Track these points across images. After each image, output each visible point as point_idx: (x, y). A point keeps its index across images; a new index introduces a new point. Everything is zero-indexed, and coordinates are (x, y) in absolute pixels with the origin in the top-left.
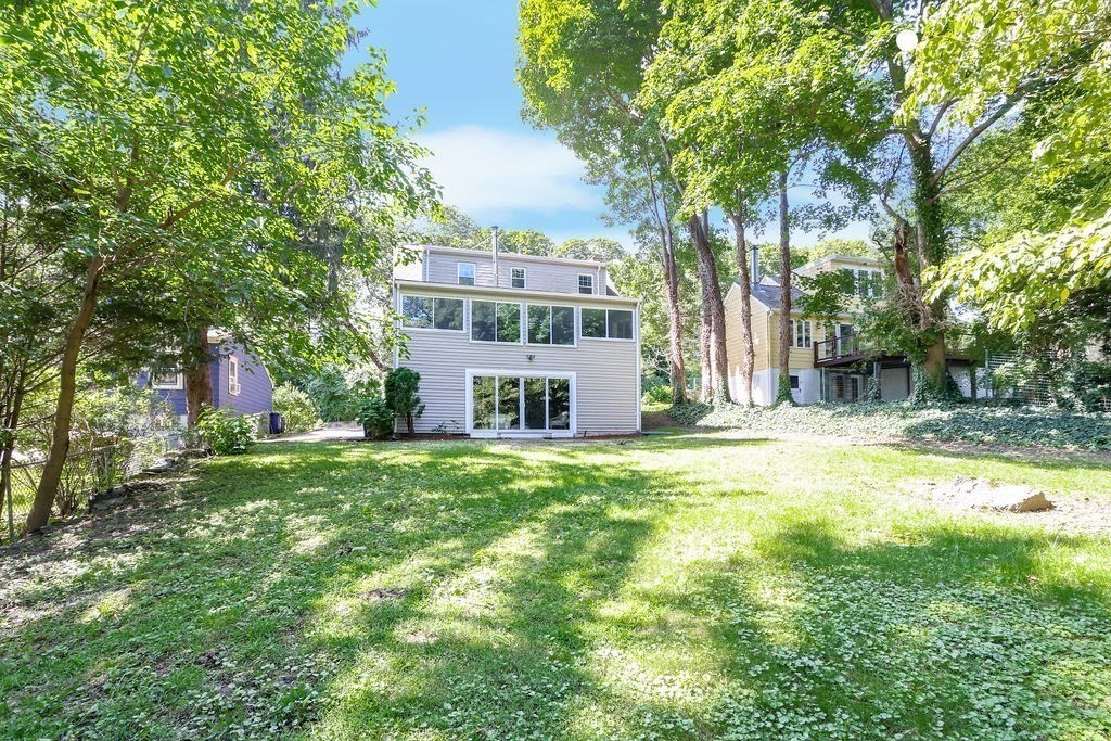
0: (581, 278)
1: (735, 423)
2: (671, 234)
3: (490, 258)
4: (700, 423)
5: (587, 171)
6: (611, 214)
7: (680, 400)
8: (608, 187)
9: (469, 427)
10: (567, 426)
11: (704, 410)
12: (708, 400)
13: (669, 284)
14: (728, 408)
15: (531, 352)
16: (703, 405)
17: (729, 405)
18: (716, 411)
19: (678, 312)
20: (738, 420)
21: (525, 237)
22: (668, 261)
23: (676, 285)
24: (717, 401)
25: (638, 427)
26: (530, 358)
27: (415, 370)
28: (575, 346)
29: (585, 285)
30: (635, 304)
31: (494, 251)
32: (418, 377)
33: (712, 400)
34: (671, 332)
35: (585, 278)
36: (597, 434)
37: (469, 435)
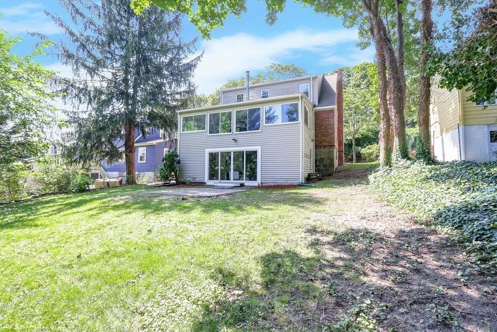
9: (206, 179)
10: (255, 179)
15: (235, 137)
25: (301, 180)
26: (235, 140)
28: (260, 130)
36: (273, 184)
37: (206, 183)
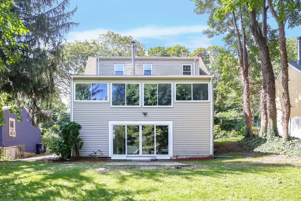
0: (184, 67)
1: (276, 151)
2: (245, 37)
3: (130, 60)
4: (256, 150)
5: (196, 7)
6: (212, 30)
7: (249, 135)
8: (209, 15)
9: (111, 154)
10: (167, 153)
11: (261, 141)
12: (264, 135)
13: (242, 66)
14: (276, 140)
15: (145, 111)
16: (261, 138)
17: (277, 139)
18: (267, 142)
19: (248, 83)
20: (279, 149)
21: (174, 50)
22: (242, 53)
23: (247, 66)
24: (269, 137)
25: (211, 153)
26: (145, 114)
27: (79, 123)
28: (172, 106)
29: (187, 70)
30: (210, 79)
31: (132, 56)
32: (79, 127)
33: (266, 135)
34: (244, 95)
35: (187, 67)
36: (185, 157)
37: (110, 158)
